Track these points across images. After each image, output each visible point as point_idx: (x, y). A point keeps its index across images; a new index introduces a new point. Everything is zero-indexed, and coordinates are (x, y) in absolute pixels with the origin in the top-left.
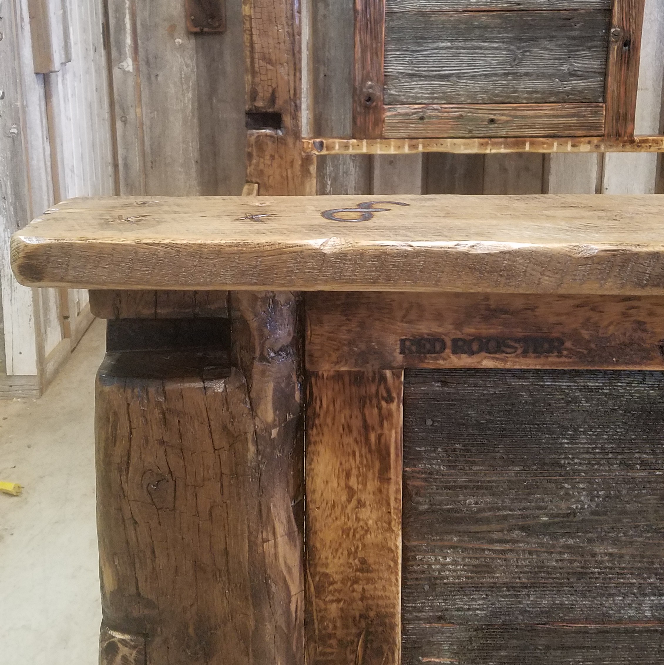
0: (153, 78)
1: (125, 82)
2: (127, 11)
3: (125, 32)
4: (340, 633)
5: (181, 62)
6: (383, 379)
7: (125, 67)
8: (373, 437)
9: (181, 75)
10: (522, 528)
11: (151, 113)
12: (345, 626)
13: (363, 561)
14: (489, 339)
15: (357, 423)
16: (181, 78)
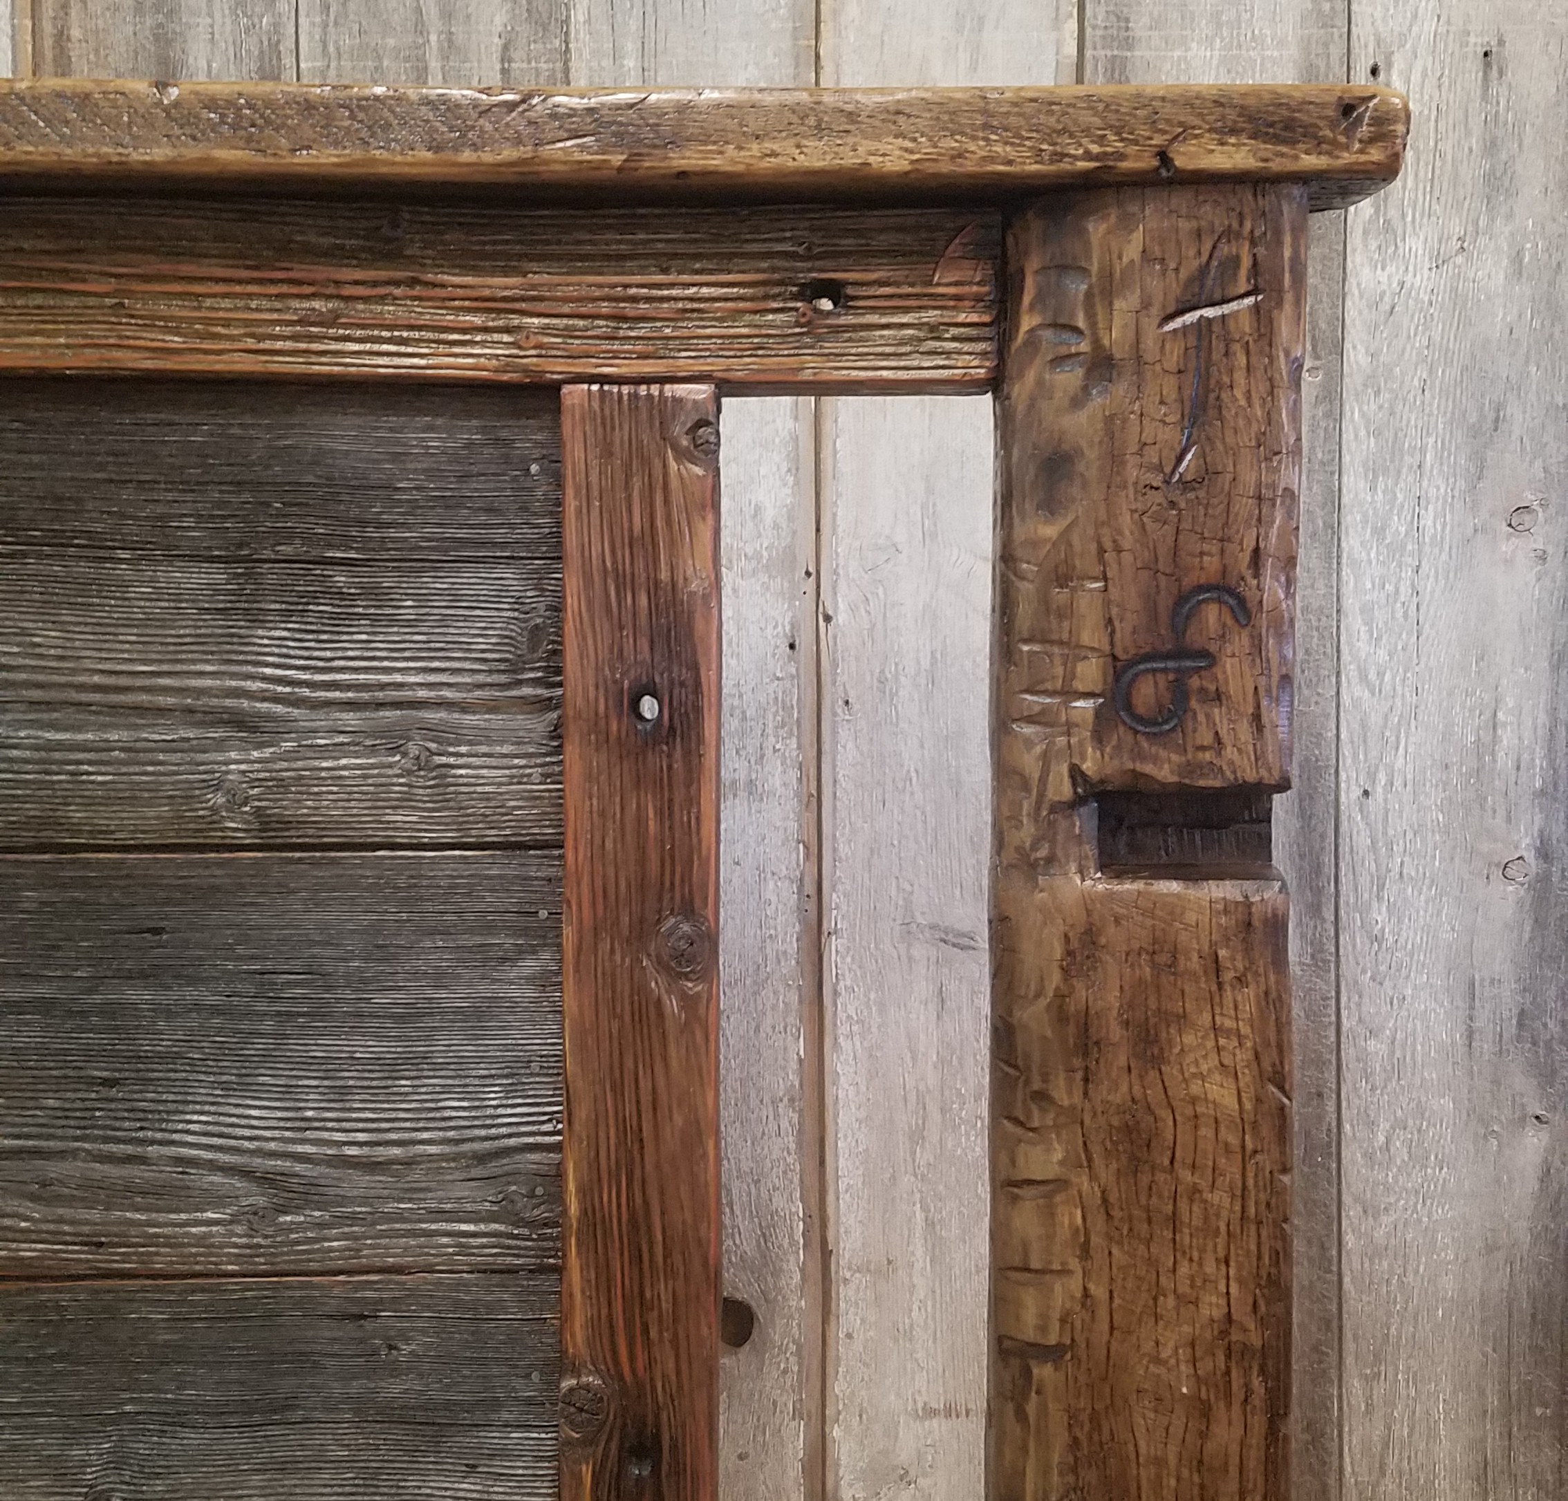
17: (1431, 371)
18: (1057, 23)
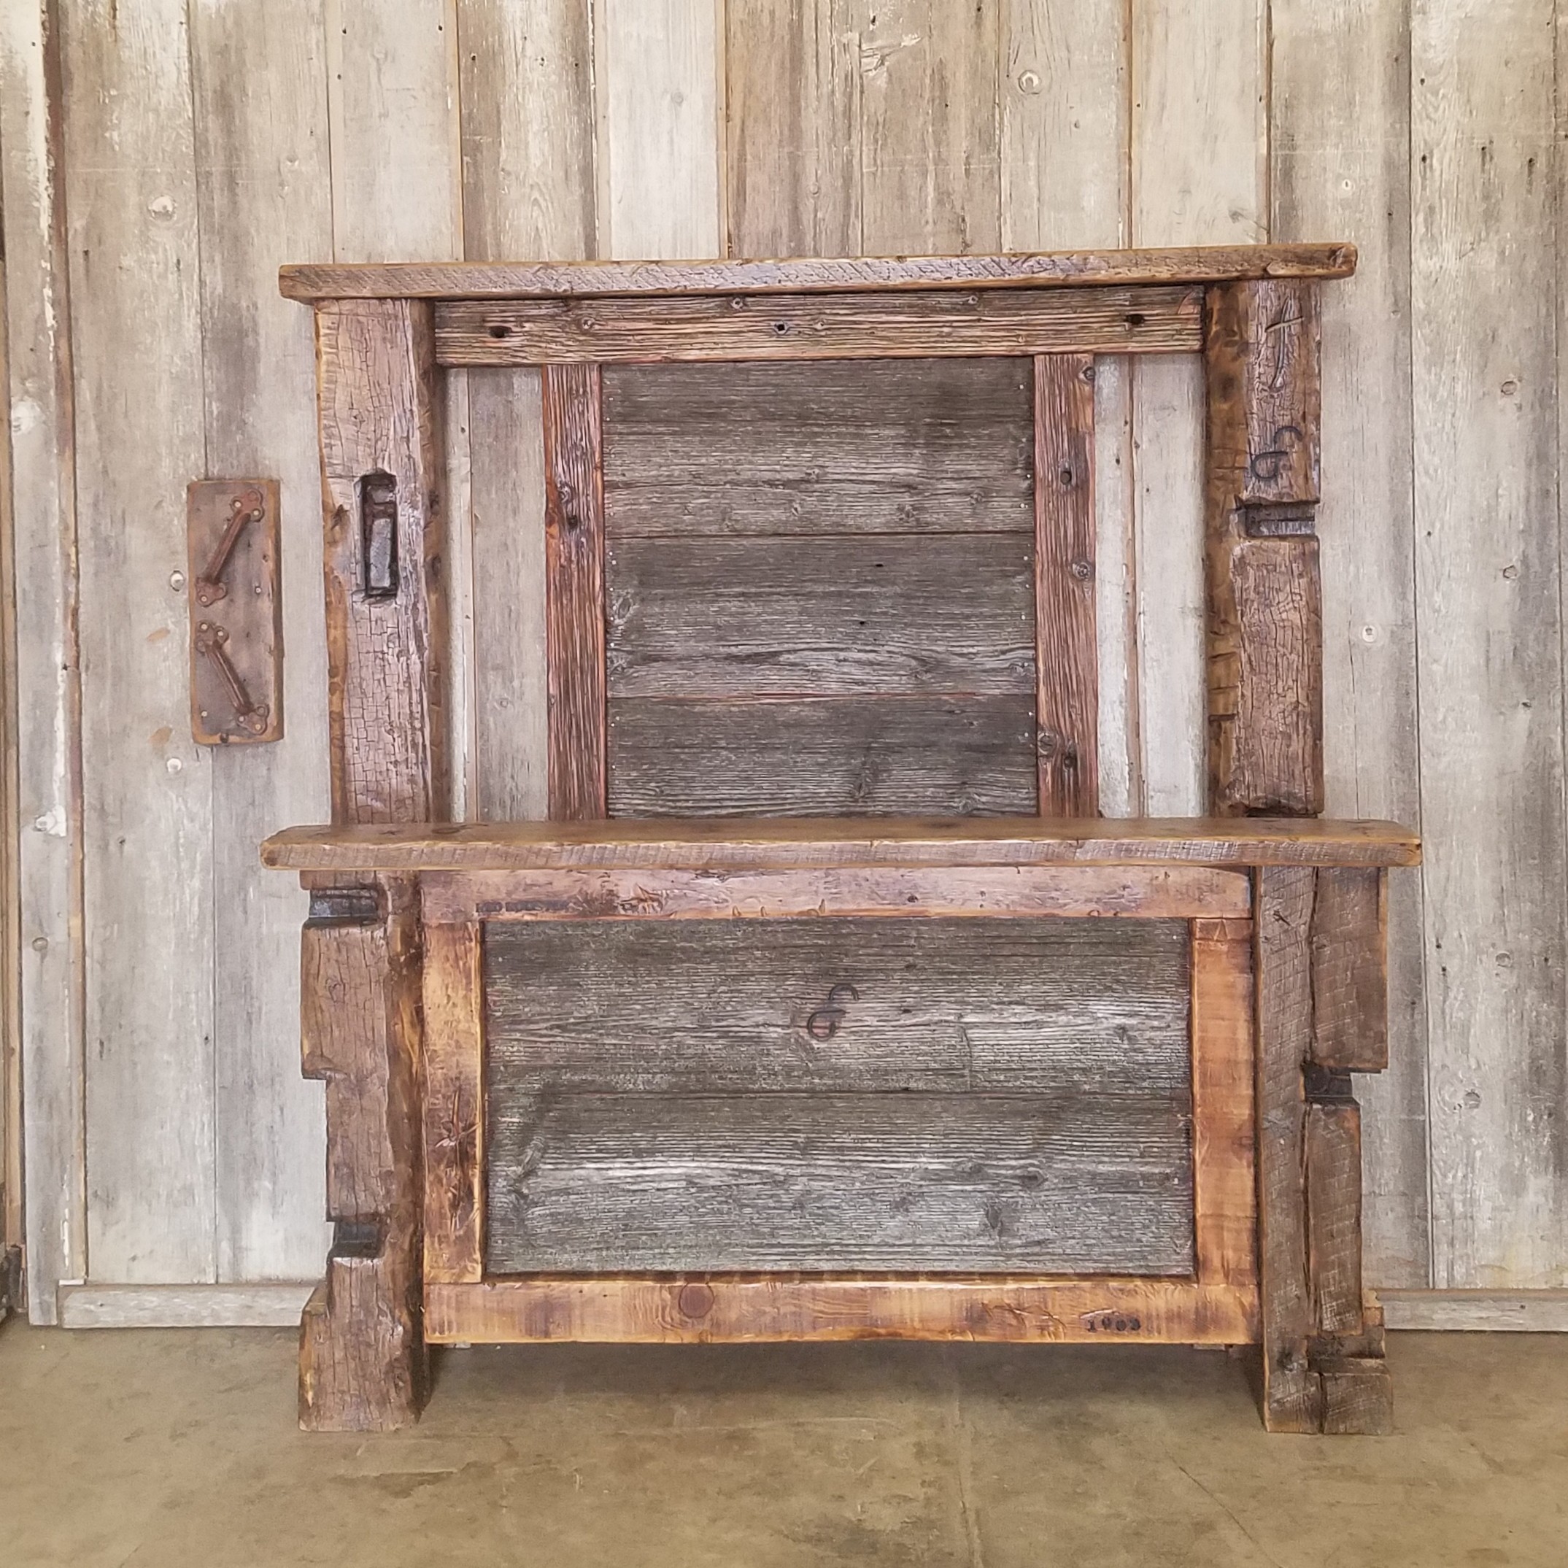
0: (113, 847)
1: (47, 860)
2: (60, 704)
3: (53, 751)
4: (443, 1090)
5: (179, 809)
6: (466, 927)
7: (48, 827)
8: (461, 963)
9: (177, 838)
10: (558, 1027)
11: (105, 927)
12: (447, 1086)
13: (457, 1042)
14: (527, 902)
15: (452, 956)
16: (177, 844)
17: (1458, 312)
18: (1256, 138)
